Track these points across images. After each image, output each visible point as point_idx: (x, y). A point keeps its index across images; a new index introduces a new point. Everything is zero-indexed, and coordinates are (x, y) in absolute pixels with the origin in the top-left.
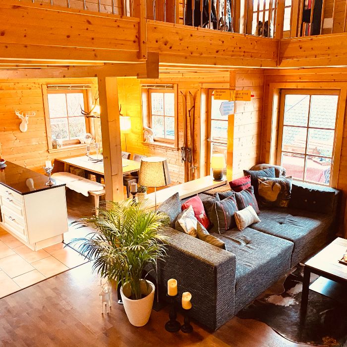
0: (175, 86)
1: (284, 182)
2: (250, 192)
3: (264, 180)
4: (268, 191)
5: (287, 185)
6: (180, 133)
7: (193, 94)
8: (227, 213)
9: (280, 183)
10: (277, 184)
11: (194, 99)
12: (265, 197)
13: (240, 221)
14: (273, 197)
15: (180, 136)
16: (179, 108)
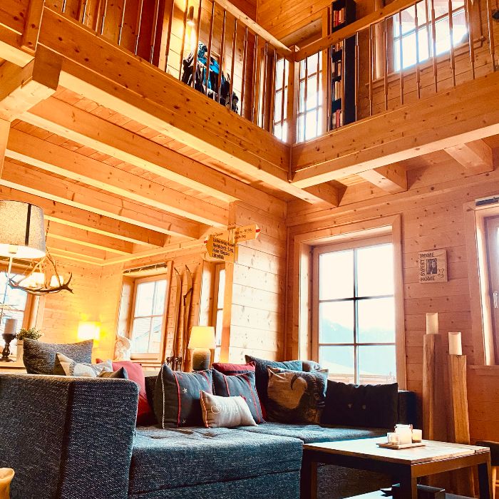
0: (169, 264)
1: (313, 376)
2: (247, 380)
3: (279, 372)
4: (285, 389)
5: (319, 382)
6: (168, 336)
7: (192, 271)
8: (185, 390)
9: (306, 377)
10: (300, 378)
11: (193, 280)
12: (278, 401)
13: (209, 409)
14: (292, 400)
15: (168, 340)
16: (171, 296)
